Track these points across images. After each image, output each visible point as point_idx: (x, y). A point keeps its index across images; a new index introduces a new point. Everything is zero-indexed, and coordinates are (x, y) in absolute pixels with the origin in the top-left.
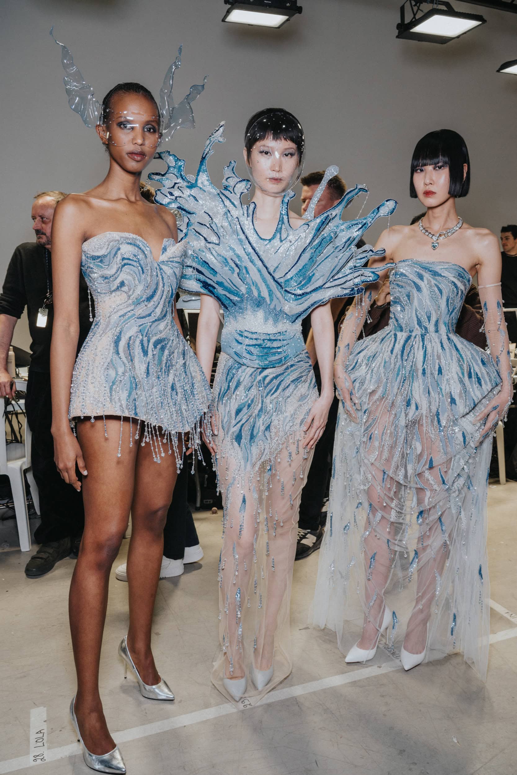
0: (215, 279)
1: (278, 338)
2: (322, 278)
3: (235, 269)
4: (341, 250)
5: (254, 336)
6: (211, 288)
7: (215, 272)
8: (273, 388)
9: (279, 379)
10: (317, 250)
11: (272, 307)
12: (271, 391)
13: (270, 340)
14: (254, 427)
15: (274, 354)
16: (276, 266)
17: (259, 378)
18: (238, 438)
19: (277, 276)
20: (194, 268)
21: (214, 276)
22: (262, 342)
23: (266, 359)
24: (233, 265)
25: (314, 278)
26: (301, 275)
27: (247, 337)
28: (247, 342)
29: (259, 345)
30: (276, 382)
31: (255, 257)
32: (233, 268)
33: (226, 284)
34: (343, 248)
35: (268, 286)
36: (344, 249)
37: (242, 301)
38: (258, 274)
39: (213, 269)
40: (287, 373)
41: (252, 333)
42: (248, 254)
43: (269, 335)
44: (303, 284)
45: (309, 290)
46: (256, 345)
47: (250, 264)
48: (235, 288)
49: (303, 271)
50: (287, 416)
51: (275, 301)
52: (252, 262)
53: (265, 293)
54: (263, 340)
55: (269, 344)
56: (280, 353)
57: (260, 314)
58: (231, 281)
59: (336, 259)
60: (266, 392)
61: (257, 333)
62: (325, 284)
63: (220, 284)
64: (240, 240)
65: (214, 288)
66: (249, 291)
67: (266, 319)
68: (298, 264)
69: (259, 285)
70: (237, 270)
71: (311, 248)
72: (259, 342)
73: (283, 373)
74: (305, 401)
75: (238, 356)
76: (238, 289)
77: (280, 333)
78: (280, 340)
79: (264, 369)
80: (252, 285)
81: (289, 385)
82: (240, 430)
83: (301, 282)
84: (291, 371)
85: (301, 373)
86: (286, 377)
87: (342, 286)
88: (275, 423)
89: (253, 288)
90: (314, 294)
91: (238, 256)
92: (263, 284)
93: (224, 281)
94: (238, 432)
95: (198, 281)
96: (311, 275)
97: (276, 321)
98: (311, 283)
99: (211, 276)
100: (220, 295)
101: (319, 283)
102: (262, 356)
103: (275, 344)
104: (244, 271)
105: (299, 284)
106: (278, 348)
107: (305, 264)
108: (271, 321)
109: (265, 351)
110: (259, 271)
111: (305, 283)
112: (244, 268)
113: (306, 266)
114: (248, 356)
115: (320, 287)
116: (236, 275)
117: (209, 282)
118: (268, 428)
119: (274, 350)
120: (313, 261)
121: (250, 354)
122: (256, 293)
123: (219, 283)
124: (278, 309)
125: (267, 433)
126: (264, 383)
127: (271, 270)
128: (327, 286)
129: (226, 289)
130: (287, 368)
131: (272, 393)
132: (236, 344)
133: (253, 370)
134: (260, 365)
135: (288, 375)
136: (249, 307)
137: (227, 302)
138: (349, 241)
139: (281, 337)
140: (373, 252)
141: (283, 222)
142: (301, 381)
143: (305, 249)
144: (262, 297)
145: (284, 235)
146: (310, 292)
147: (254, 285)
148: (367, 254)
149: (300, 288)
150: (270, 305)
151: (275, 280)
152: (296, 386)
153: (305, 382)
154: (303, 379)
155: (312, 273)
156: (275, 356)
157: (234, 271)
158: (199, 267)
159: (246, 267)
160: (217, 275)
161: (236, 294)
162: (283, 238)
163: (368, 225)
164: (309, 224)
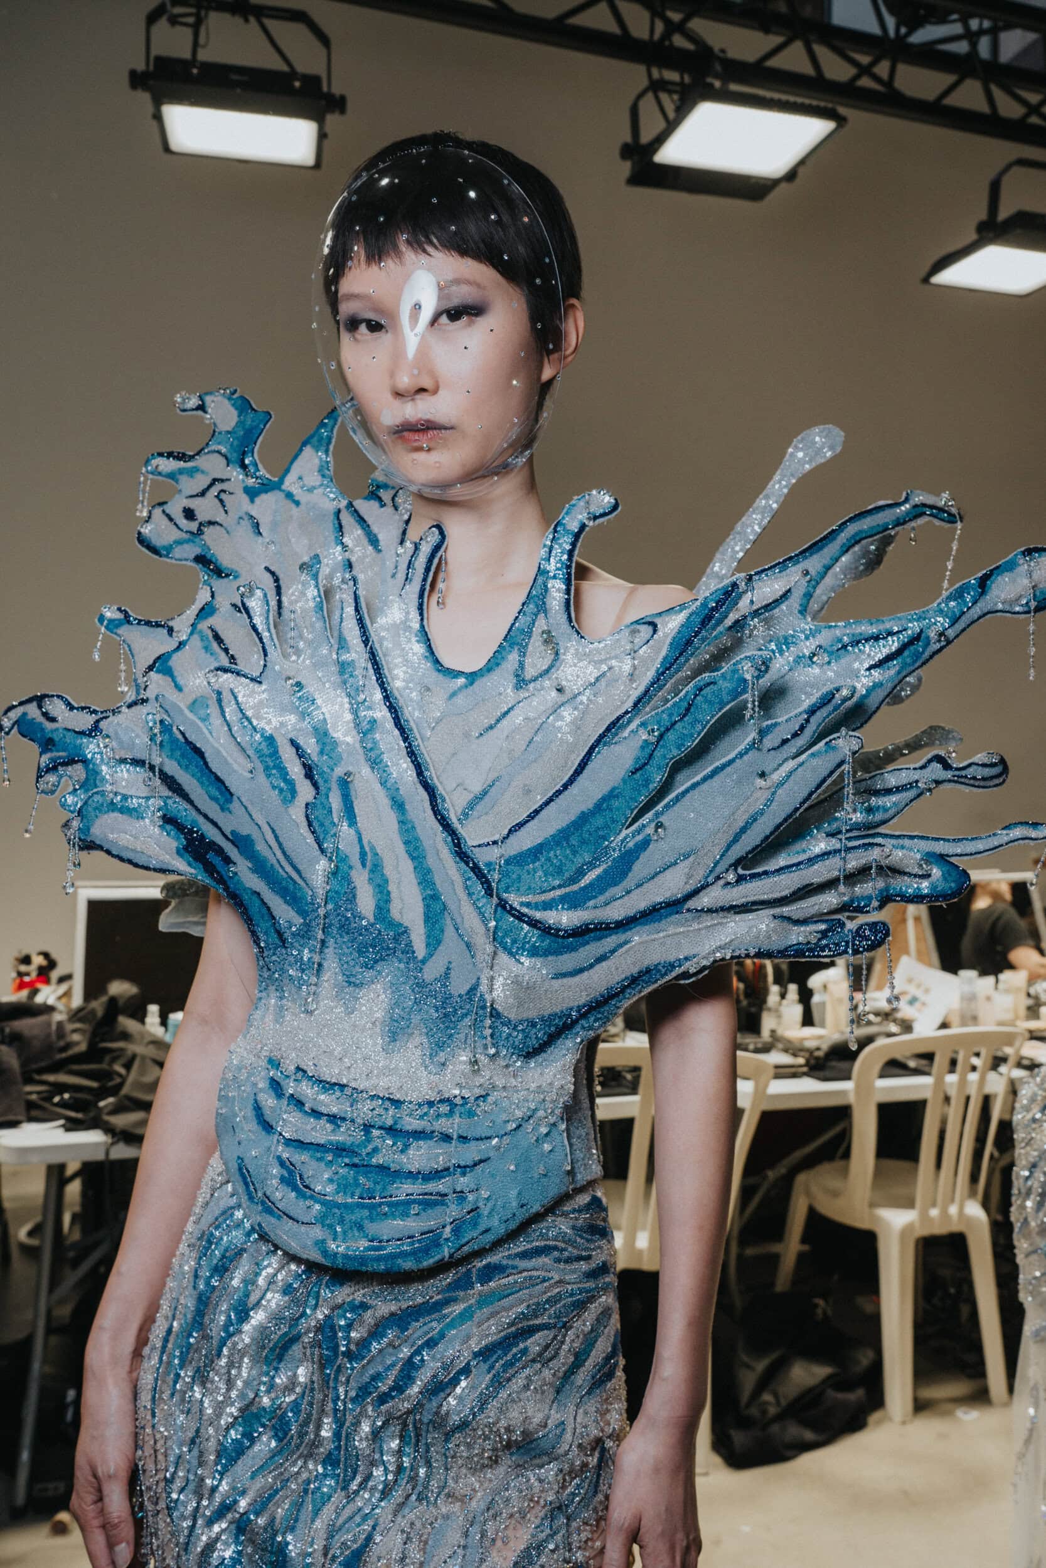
0: (226, 823)
1: (441, 1125)
2: (683, 867)
3: (298, 788)
4: (785, 742)
5: (329, 1103)
6: (217, 861)
7: (225, 794)
10: (671, 736)
11: (431, 972)
12: (374, 1381)
13: (392, 1130)
15: (404, 1206)
16: (477, 788)
19: (473, 835)
20: (156, 770)
21: (222, 809)
22: (360, 1136)
23: (360, 1228)
24: (296, 770)
25: (644, 857)
26: (583, 842)
27: (301, 1105)
28: (291, 1123)
29: (340, 1150)
31: (388, 739)
32: (291, 784)
33: (260, 847)
34: (795, 735)
35: (425, 877)
36: (801, 741)
37: (305, 933)
38: (391, 818)
39: (218, 779)
42: (365, 729)
43: (397, 1103)
44: (591, 885)
45: (616, 912)
46: (327, 1147)
47: (364, 770)
48: (289, 869)
49: (599, 821)
51: (451, 946)
52: (375, 763)
53: (408, 908)
54: (367, 1127)
55: (387, 1152)
58: (276, 837)
59: (760, 782)
60: (357, 1380)
61: (342, 1087)
62: (695, 892)
63: (243, 843)
64: (344, 668)
65: (228, 860)
66: (344, 892)
67: (397, 1030)
68: (574, 789)
69: (388, 871)
70: (305, 791)
72: (342, 1135)
75: (246, 1184)
76: (298, 872)
77: (450, 1101)
78: (447, 1138)
80: (359, 866)
83: (581, 873)
87: (785, 910)
89: (361, 879)
90: (637, 937)
91: (324, 736)
92: (407, 865)
93: (256, 835)
95: (169, 827)
96: (631, 845)
97: (440, 1043)
98: (629, 882)
99: (213, 810)
101: (672, 885)
102: (345, 1207)
103: (419, 1156)
104: (335, 801)
105: (573, 880)
106: (431, 1176)
107: (606, 790)
109: (365, 1182)
110: (399, 805)
111: (599, 877)
112: (334, 786)
113: (616, 803)
115: (674, 906)
116: (297, 813)
117: (212, 834)
119: (407, 1187)
120: (647, 781)
121: (295, 1188)
122: (366, 903)
123: (239, 841)
124: (459, 986)
127: (453, 804)
128: (705, 900)
129: (261, 868)
132: (253, 1125)
134: (325, 1253)
138: (830, 707)
139: (454, 1125)
140: (947, 766)
141: (542, 608)
142: (524, 1352)
143: (615, 726)
144: (392, 924)
145: (536, 659)
146: (624, 925)
147: (364, 865)
148: (916, 775)
149: (573, 902)
150: (424, 962)
151: (461, 854)
152: (498, 1383)
153: (544, 1358)
154: (534, 1344)
155: (639, 838)
156: (405, 1215)
157: (293, 792)
158: (172, 768)
159: (345, 784)
160: (231, 806)
161: (291, 894)
162: (530, 672)
163: (928, 644)
164: (658, 621)
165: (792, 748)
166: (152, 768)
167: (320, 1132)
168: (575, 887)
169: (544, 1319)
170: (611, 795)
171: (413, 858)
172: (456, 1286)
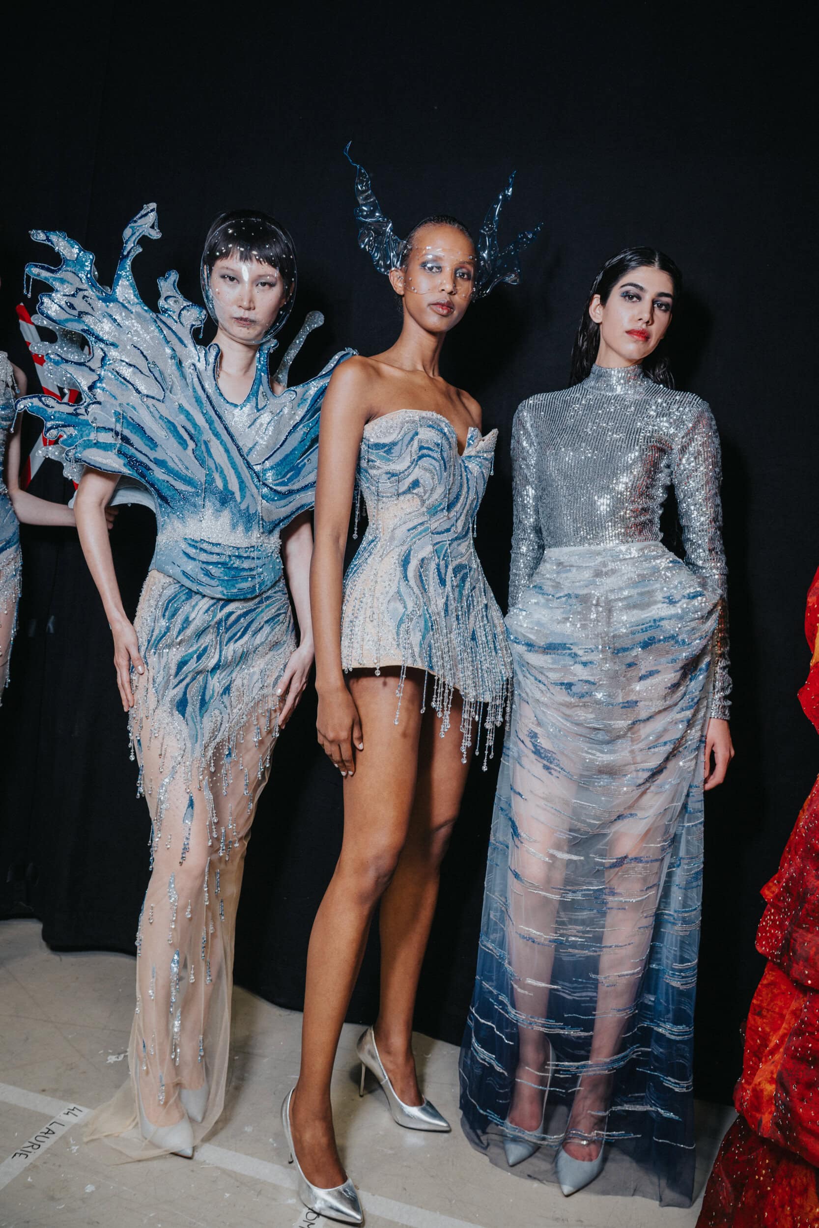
0: (152, 455)
1: (252, 555)
3: (188, 443)
5: (216, 550)
6: (143, 468)
7: (152, 443)
8: (239, 631)
9: (249, 618)
10: (312, 431)
11: (243, 507)
12: (235, 635)
13: (239, 557)
14: (205, 688)
15: (245, 579)
16: (251, 444)
17: (220, 615)
18: (182, 705)
19: (252, 461)
20: (117, 434)
21: (151, 449)
22: (228, 559)
23: (234, 586)
24: (186, 436)
25: (304, 470)
26: (286, 464)
27: (205, 551)
28: (204, 557)
29: (223, 564)
30: (243, 622)
31: (220, 428)
32: (185, 441)
33: (171, 464)
35: (239, 476)
37: (196, 495)
38: (225, 455)
39: (150, 438)
40: (260, 609)
41: (212, 544)
42: (210, 422)
43: (238, 548)
44: (289, 478)
45: (296, 487)
46: (218, 563)
47: (213, 438)
48: (186, 472)
49: (291, 457)
50: (254, 673)
51: (248, 498)
52: (217, 435)
53: (234, 486)
54: (230, 556)
55: (237, 563)
56: (253, 577)
57: (226, 516)
58: (180, 461)
60: (227, 636)
61: (220, 544)
63: (160, 463)
64: (198, 400)
65: (150, 469)
66: (210, 481)
67: (234, 526)
68: (284, 448)
69: (226, 472)
70: (191, 445)
71: (304, 427)
72: (223, 559)
73: (255, 609)
74: (280, 651)
75: (189, 578)
76: (191, 473)
77: (253, 547)
78: (253, 558)
79: (229, 601)
80: (215, 471)
81: (262, 627)
82: (184, 694)
83: (286, 474)
84: (267, 606)
85: (279, 609)
86: (258, 615)
88: (238, 682)
89: (217, 476)
90: (301, 495)
91: (195, 425)
92: (232, 471)
93: (169, 459)
94: (181, 695)
95: (121, 455)
96: (300, 466)
97: (248, 529)
98: (301, 477)
99: (146, 450)
100: (158, 480)
101: (312, 478)
102: (227, 581)
104: (203, 447)
105: (284, 476)
106: (251, 569)
107: (293, 447)
108: (241, 528)
109: (233, 573)
110: (227, 451)
111: (291, 476)
112: (203, 444)
113: (295, 452)
114: (205, 579)
115: (312, 485)
116: (189, 451)
117: (143, 459)
118: (227, 690)
119: (245, 573)
120: (305, 445)
121: (209, 576)
122: (219, 483)
123: (157, 462)
124: (252, 511)
125: (225, 698)
126: (226, 624)
127: (245, 450)
129: (170, 471)
130: (261, 602)
131: (236, 637)
132: (186, 559)
133: (212, 602)
134: (224, 595)
135: (262, 611)
136: (208, 504)
137: (166, 492)
139: (255, 554)
141: (261, 382)
142: (279, 620)
143: (295, 427)
144: (229, 491)
145: (262, 401)
146: (298, 491)
147: (217, 471)
149: (283, 484)
150: (240, 503)
151: (249, 466)
152: (272, 630)
153: (283, 622)
154: (281, 618)
155: (302, 463)
157: (187, 445)
158: (127, 433)
159: (206, 443)
160: (157, 449)
161: (189, 481)
162: (260, 407)
164: (296, 390)
166: (117, 432)
167: (215, 559)
168: (285, 479)
169: (282, 611)
170: (294, 450)
171: (234, 469)
172: (259, 603)
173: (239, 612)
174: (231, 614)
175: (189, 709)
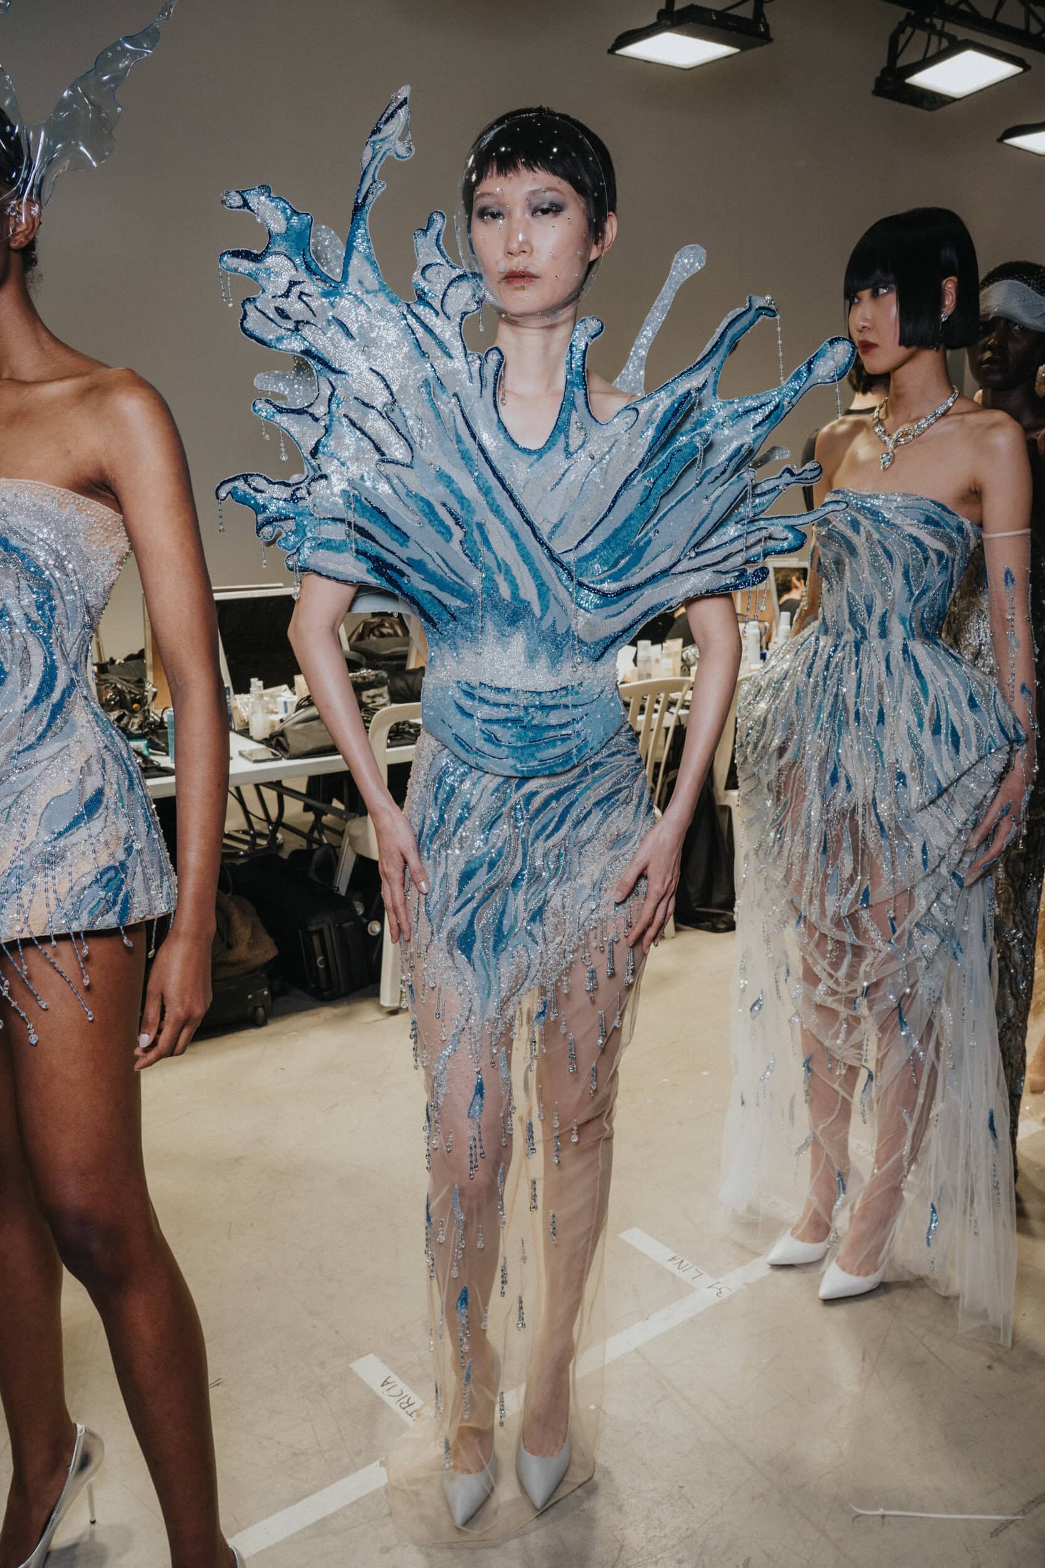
0: (404, 553)
1: (563, 701)
2: (669, 552)
3: (453, 530)
4: (717, 478)
5: (504, 699)
6: (395, 576)
7: (403, 537)
8: (551, 820)
9: (565, 800)
10: (660, 482)
11: (546, 624)
12: (544, 827)
14: (503, 913)
15: (552, 742)
16: (555, 521)
17: (516, 797)
18: (465, 941)
19: (558, 547)
21: (401, 545)
22: (522, 713)
23: (533, 756)
24: (449, 521)
25: (649, 549)
26: (617, 545)
27: (486, 702)
28: (484, 711)
29: (515, 721)
30: (557, 807)
31: (502, 498)
32: (447, 528)
33: (431, 566)
34: (723, 473)
35: (536, 574)
36: (726, 475)
37: (471, 611)
38: (512, 544)
39: (397, 528)
40: (584, 785)
41: (499, 690)
42: (486, 492)
43: (539, 694)
44: (623, 567)
45: (635, 580)
46: (506, 720)
47: (491, 516)
48: (454, 577)
49: (624, 533)
50: (583, 886)
51: (554, 609)
52: (497, 511)
53: (529, 591)
54: (526, 708)
55: (538, 718)
56: (565, 739)
57: (518, 641)
58: (444, 560)
59: (705, 502)
60: (533, 830)
61: (509, 689)
62: (675, 564)
63: (417, 565)
64: (465, 456)
65: (402, 574)
66: (491, 586)
67: (532, 657)
68: (610, 517)
69: (515, 572)
70: (458, 533)
71: (644, 477)
72: (514, 713)
73: (574, 786)
74: (625, 849)
75: (463, 746)
76: (461, 578)
77: (565, 688)
78: (566, 707)
79: (525, 779)
80: (497, 571)
81: (589, 813)
82: (471, 924)
83: (617, 562)
84: (595, 780)
85: (617, 782)
86: (581, 794)
87: (720, 567)
88: (555, 902)
89: (500, 579)
90: (648, 591)
91: (461, 499)
92: (525, 568)
93: (427, 559)
94: (464, 927)
95: (361, 557)
96: (642, 543)
97: (555, 661)
98: (643, 563)
99: (394, 546)
100: (418, 590)
101: (664, 562)
102: (523, 748)
103: (554, 718)
104: (477, 535)
105: (614, 566)
106: (562, 726)
107: (627, 515)
108: (543, 662)
109: (530, 734)
110: (515, 536)
111: (627, 563)
112: (475, 527)
113: (633, 522)
114: (488, 748)
115: (665, 573)
116: (455, 545)
117: (390, 558)
118: (537, 915)
119: (552, 733)
120: (648, 509)
121: (493, 743)
122: (505, 592)
123: (410, 563)
124: (561, 630)
125: (537, 929)
126: (528, 811)
127: (544, 531)
128: (680, 568)
129: (431, 577)
130: (585, 773)
131: (547, 832)
132: (459, 716)
133: (501, 780)
134: (517, 771)
135: (587, 788)
136: (490, 625)
137: (432, 611)
138: (739, 456)
139: (569, 700)
140: (792, 474)
141: (573, 405)
142: (617, 800)
143: (629, 478)
144: (522, 601)
145: (575, 439)
146: (640, 586)
147: (500, 571)
148: (777, 482)
149: (615, 578)
150: (541, 619)
151: (553, 558)
152: (606, 815)
153: (626, 802)
154: (622, 796)
155: (646, 539)
156: (554, 746)
157: (451, 534)
158: (363, 522)
159: (480, 526)
160: (409, 544)
161: (458, 592)
162: (572, 449)
163: (783, 409)
164: (638, 407)
165: (721, 481)
166: (349, 524)
167: (502, 713)
168: (615, 570)
169: (622, 785)
170: (630, 518)
171: (527, 564)
172: (580, 775)
173: (546, 793)
174: (533, 794)
175: (478, 946)
